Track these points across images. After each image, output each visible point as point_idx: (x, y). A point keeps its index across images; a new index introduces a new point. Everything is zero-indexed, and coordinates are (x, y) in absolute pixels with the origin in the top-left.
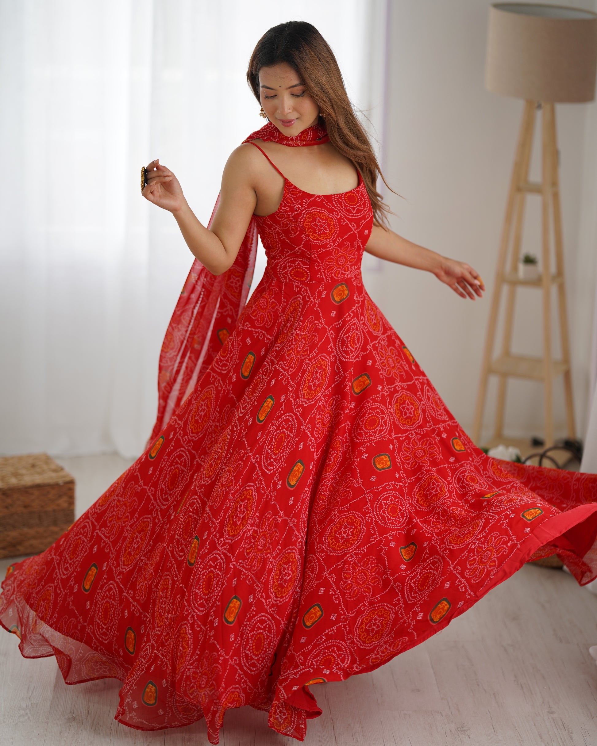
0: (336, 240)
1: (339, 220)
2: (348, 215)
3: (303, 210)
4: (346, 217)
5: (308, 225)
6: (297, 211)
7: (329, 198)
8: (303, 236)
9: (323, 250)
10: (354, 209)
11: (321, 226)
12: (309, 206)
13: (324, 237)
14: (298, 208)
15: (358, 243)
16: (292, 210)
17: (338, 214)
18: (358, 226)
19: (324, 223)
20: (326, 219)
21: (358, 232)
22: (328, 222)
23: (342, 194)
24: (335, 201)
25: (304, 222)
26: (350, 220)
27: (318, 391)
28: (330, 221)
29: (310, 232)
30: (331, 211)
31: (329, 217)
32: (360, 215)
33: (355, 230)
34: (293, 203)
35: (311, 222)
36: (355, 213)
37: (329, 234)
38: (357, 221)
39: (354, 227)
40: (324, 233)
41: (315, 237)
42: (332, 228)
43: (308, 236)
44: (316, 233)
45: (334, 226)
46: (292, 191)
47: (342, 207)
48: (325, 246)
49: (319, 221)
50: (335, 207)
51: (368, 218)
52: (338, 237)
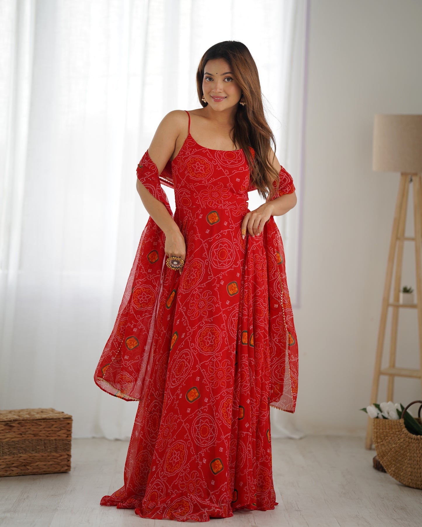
0: (210, 179)
1: (215, 167)
2: (223, 164)
3: (190, 155)
4: (221, 165)
5: (190, 165)
6: (187, 155)
8: (186, 172)
9: (199, 184)
10: (229, 162)
11: (199, 168)
12: (195, 154)
13: (199, 176)
14: (188, 153)
15: (230, 186)
17: (215, 163)
18: (230, 173)
19: (202, 167)
20: (204, 164)
21: (230, 177)
22: (205, 167)
23: (224, 152)
24: (216, 154)
25: (188, 162)
26: (225, 168)
28: (207, 166)
29: (190, 170)
30: (211, 160)
31: (207, 163)
32: (233, 166)
33: (228, 175)
34: (186, 150)
35: (192, 164)
36: (230, 164)
37: (205, 175)
38: (231, 170)
39: (227, 172)
40: (200, 173)
41: (193, 174)
42: (207, 171)
43: (189, 172)
44: (194, 172)
45: (210, 169)
46: (190, 142)
47: (221, 159)
48: (201, 182)
49: (198, 164)
50: (215, 158)
51: (240, 170)
52: (212, 177)
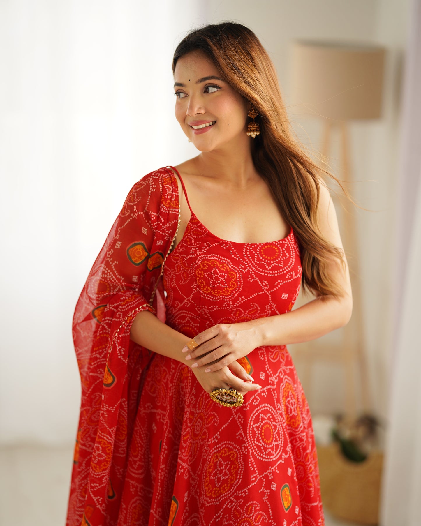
0: (237, 299)
1: (245, 276)
2: (259, 271)
3: (200, 255)
4: (255, 273)
5: (201, 274)
6: (193, 254)
7: (239, 247)
8: (194, 286)
9: (217, 308)
10: (269, 265)
11: (217, 279)
12: (209, 252)
13: (218, 293)
14: (195, 251)
15: (271, 308)
16: (187, 253)
17: (245, 269)
18: (272, 286)
19: (223, 276)
20: (226, 272)
21: (271, 294)
22: (228, 276)
23: (258, 246)
24: (246, 252)
25: (196, 269)
26: (261, 278)
27: (224, 489)
28: (232, 275)
29: (202, 283)
30: (237, 263)
31: (231, 270)
32: (277, 273)
33: (268, 290)
34: (191, 245)
35: (205, 271)
36: (270, 270)
37: (228, 291)
38: (272, 281)
39: (265, 286)
40: (219, 287)
41: (207, 290)
42: (232, 284)
43: (198, 286)
44: (209, 286)
45: (236, 281)
46: (196, 230)
47: (254, 260)
48: (221, 303)
49: (215, 272)
50: (244, 260)
51: (289, 279)
52: (240, 295)
